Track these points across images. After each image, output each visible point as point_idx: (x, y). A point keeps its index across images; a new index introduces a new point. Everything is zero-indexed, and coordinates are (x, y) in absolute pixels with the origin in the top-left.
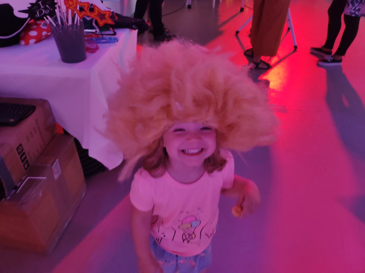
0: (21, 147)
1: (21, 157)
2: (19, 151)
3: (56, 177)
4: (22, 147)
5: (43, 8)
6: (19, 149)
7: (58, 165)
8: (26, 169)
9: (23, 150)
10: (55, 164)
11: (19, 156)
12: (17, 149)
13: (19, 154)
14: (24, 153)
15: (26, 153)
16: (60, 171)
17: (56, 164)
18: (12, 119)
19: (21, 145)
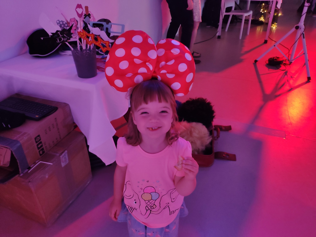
0: (38, 138)
1: (38, 145)
2: (36, 140)
3: (63, 165)
4: (40, 138)
5: (61, 37)
6: (37, 139)
7: (67, 155)
8: (41, 155)
9: (40, 140)
10: (63, 154)
11: (36, 144)
12: (35, 139)
13: (36, 142)
14: (41, 143)
15: (43, 142)
16: (67, 160)
17: (65, 155)
18: (38, 115)
19: (39, 136)
